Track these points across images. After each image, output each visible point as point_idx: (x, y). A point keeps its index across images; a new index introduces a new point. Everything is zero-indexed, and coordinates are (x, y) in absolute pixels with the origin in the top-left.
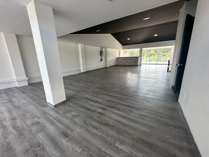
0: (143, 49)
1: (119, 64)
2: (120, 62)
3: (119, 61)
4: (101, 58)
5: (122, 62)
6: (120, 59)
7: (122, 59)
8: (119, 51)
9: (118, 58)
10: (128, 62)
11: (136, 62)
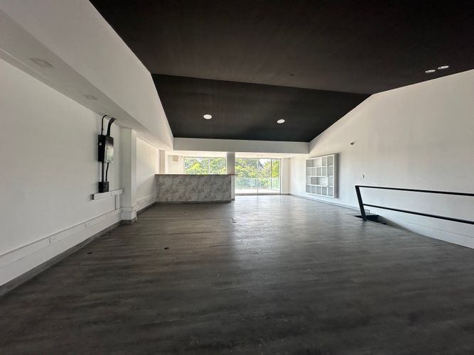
0: (238, 155)
1: (164, 200)
2: (167, 191)
3: (164, 187)
4: (104, 173)
5: (177, 191)
6: (168, 182)
7: (177, 180)
8: (162, 153)
9: (161, 178)
10: (200, 192)
11: (224, 191)
